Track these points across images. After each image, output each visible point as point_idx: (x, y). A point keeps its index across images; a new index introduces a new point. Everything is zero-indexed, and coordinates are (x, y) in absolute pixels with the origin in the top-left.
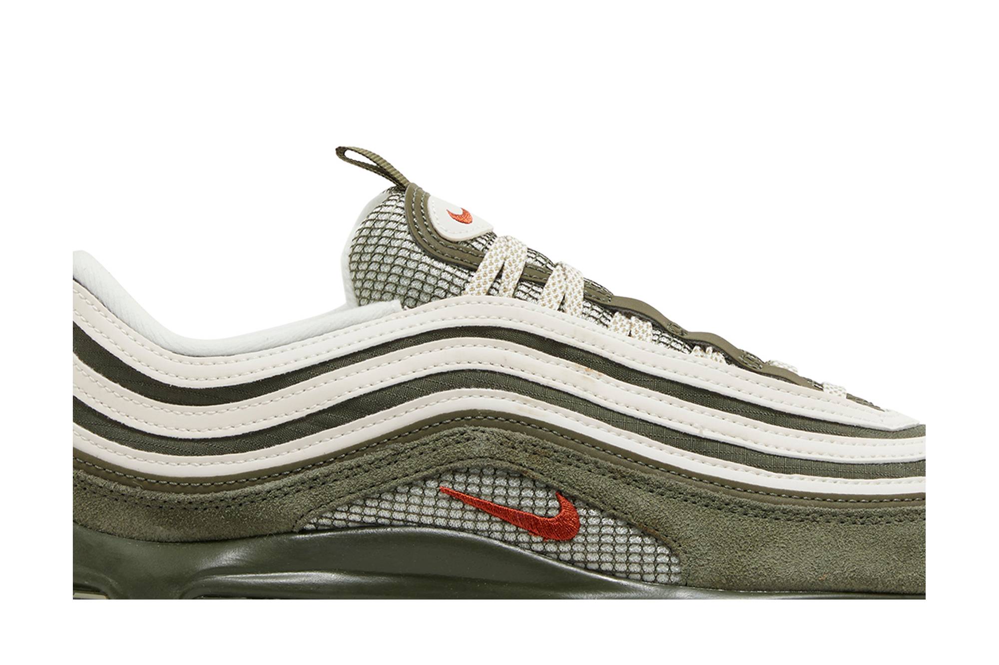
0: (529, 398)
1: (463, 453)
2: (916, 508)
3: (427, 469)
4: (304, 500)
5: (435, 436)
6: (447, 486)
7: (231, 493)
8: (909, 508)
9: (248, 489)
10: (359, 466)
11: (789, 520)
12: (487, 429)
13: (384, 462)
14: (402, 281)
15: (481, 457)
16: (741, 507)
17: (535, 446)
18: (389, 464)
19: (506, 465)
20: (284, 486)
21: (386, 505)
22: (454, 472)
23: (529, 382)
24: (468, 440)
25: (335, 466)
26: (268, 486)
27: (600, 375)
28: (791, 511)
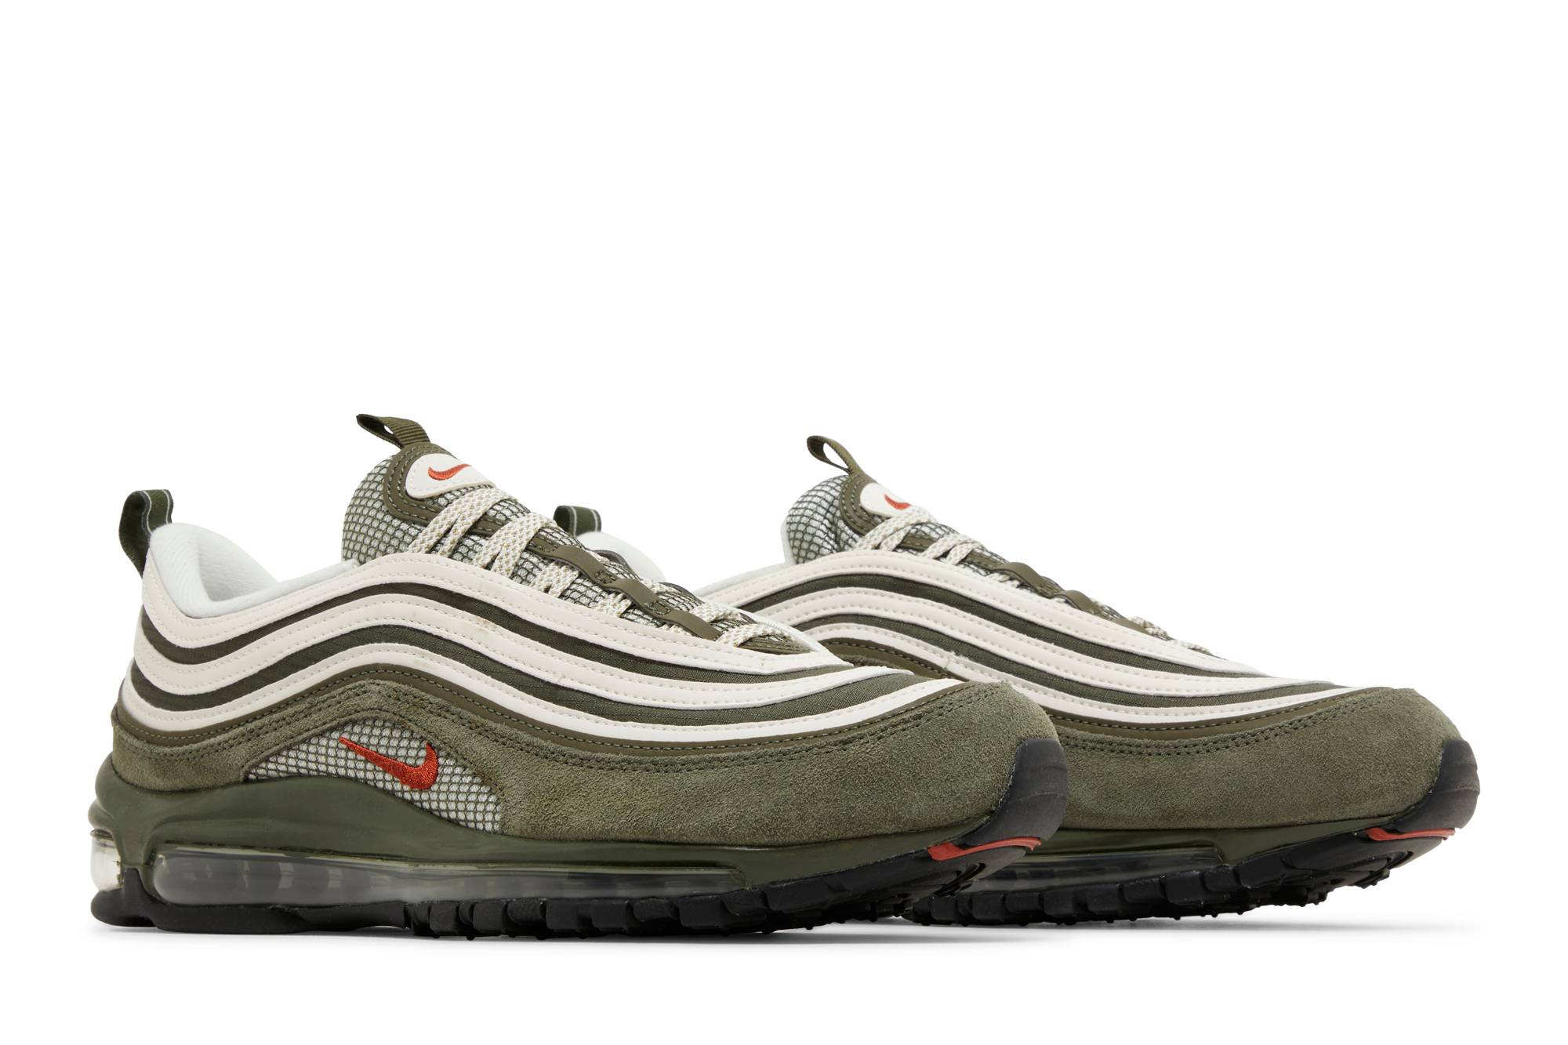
0: (428, 651)
1: (359, 706)
2: (718, 755)
3: (332, 720)
4: (242, 752)
5: (341, 690)
6: (346, 736)
7: (195, 746)
8: (711, 755)
9: (205, 743)
10: (284, 719)
11: (600, 768)
12: (382, 682)
13: (302, 715)
14: (406, 537)
15: (372, 709)
16: (564, 756)
17: (416, 697)
18: (305, 717)
19: (389, 716)
20: (229, 739)
21: (303, 756)
22: (354, 723)
23: (433, 636)
24: (365, 692)
25: (266, 720)
26: (220, 738)
27: (495, 627)
28: (603, 760)
